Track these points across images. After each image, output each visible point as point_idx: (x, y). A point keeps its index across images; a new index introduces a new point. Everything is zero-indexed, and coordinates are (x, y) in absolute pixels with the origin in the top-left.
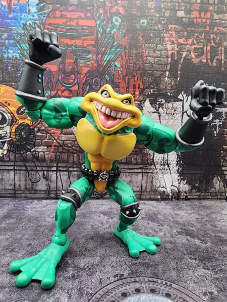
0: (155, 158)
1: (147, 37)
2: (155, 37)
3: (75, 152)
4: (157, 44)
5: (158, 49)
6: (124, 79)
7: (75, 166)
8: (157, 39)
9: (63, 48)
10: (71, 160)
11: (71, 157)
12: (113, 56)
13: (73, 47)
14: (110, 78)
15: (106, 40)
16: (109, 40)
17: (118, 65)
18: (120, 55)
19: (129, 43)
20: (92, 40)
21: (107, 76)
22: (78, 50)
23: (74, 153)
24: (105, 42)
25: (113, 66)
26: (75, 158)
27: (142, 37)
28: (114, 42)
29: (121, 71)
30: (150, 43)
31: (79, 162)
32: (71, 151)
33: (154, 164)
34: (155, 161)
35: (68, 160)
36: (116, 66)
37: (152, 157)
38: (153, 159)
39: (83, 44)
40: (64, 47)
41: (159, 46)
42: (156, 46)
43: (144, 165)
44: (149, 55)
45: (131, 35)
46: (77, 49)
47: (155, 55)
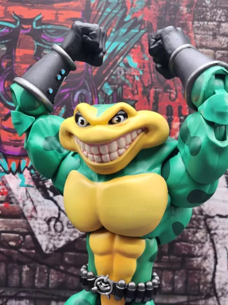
0: (217, 280)
1: (197, 6)
2: (216, 7)
3: (24, 259)
4: (220, 22)
5: (222, 31)
6: (145, 93)
7: (23, 294)
8: (220, 12)
9: (13, 26)
10: (14, 280)
11: (16, 271)
12: (122, 44)
13: (34, 24)
14: (115, 90)
15: (108, 10)
16: (115, 11)
17: (134, 64)
18: (139, 42)
19: (159, 18)
20: (77, 9)
21: (106, 86)
22: (46, 29)
23: (21, 264)
24: (105, 14)
25: (122, 64)
26: (24, 275)
27: (187, 6)
28: (124, 16)
29: (140, 77)
30: (204, 19)
31: (33, 287)
32: (15, 257)
33: (216, 295)
34: (217, 287)
35: (7, 279)
36: (127, 65)
37: (209, 278)
38: (213, 282)
39: (57, 18)
40: (15, 23)
41: (223, 25)
42: (219, 26)
43: (191, 298)
44: (204, 43)
45: (164, 2)
46: (44, 27)
47: (216, 44)
